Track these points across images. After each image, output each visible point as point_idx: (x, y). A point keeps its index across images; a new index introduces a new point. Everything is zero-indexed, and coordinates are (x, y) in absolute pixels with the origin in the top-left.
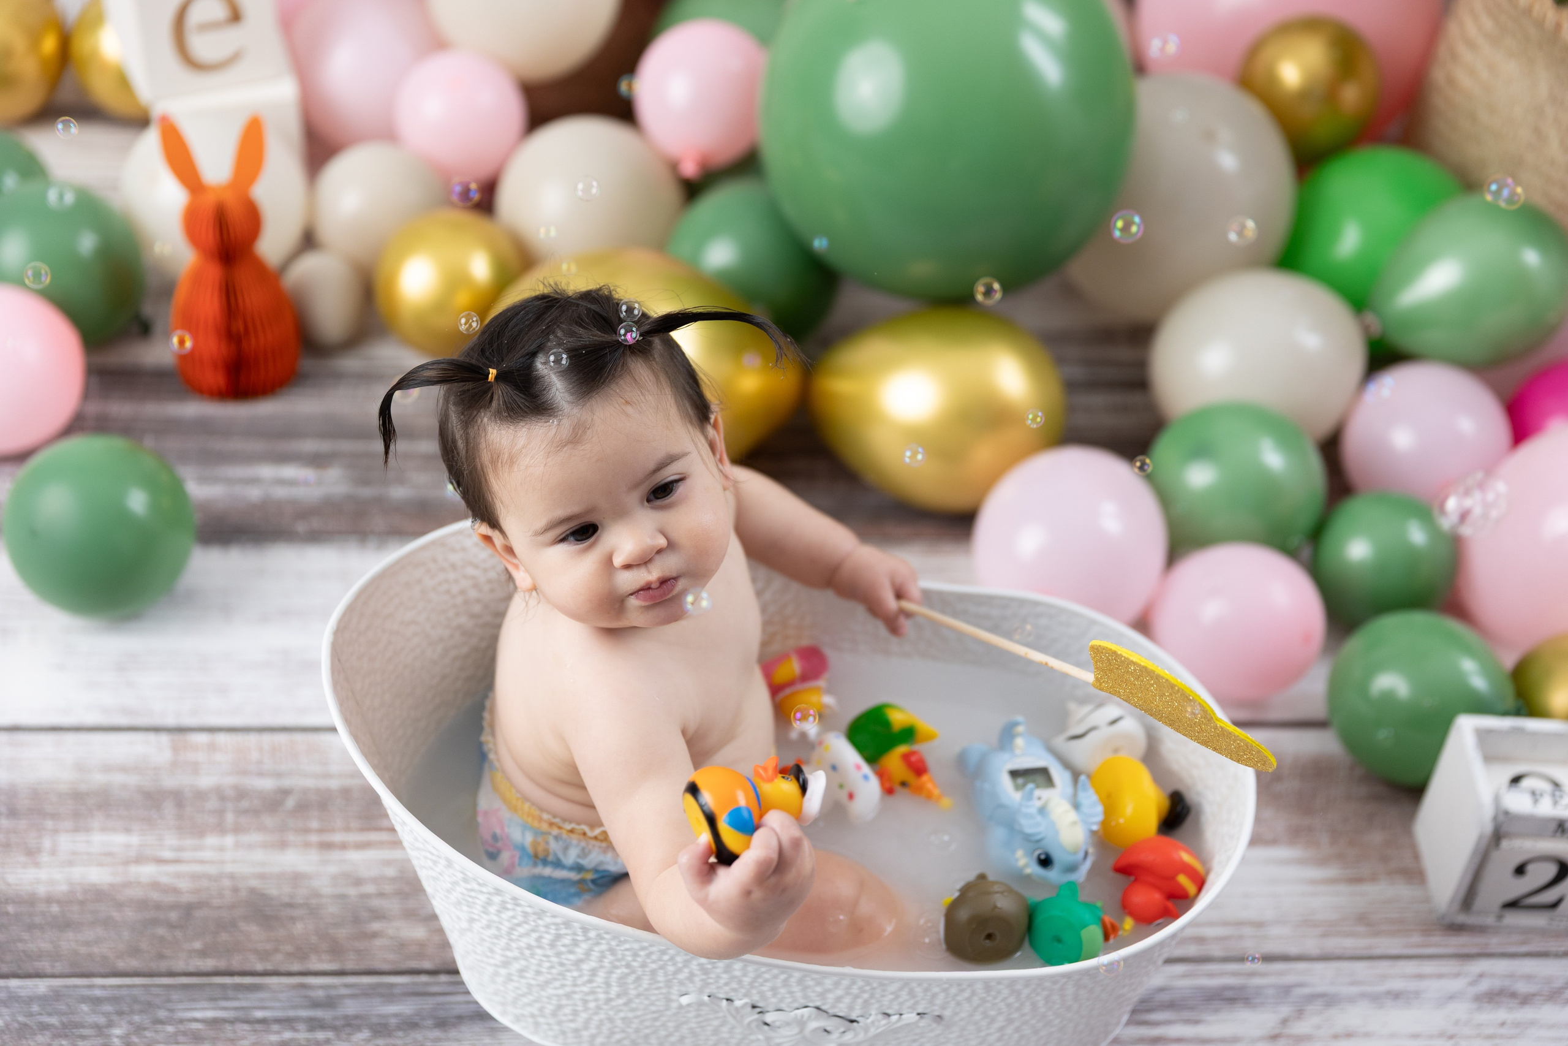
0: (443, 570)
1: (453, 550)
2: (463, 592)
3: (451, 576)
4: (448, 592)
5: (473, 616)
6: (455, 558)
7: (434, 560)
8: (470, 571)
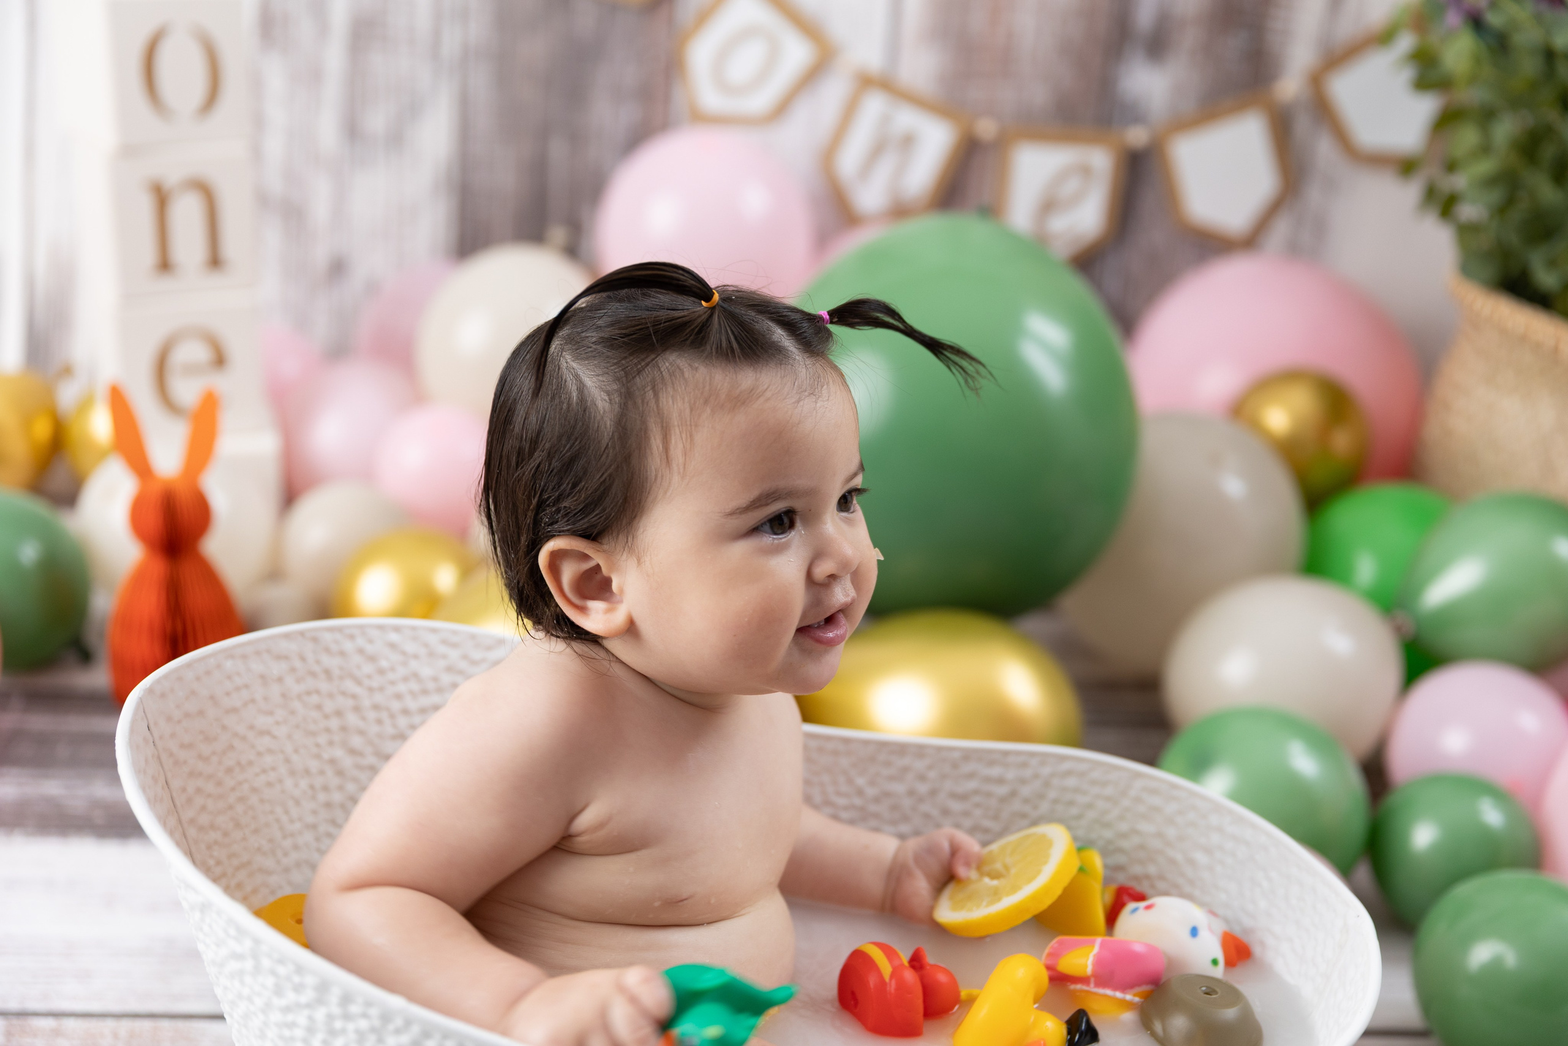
0: (313, 674)
1: (327, 650)
3: (324, 686)
4: (319, 707)
6: (328, 661)
7: (303, 659)
8: (350, 686)
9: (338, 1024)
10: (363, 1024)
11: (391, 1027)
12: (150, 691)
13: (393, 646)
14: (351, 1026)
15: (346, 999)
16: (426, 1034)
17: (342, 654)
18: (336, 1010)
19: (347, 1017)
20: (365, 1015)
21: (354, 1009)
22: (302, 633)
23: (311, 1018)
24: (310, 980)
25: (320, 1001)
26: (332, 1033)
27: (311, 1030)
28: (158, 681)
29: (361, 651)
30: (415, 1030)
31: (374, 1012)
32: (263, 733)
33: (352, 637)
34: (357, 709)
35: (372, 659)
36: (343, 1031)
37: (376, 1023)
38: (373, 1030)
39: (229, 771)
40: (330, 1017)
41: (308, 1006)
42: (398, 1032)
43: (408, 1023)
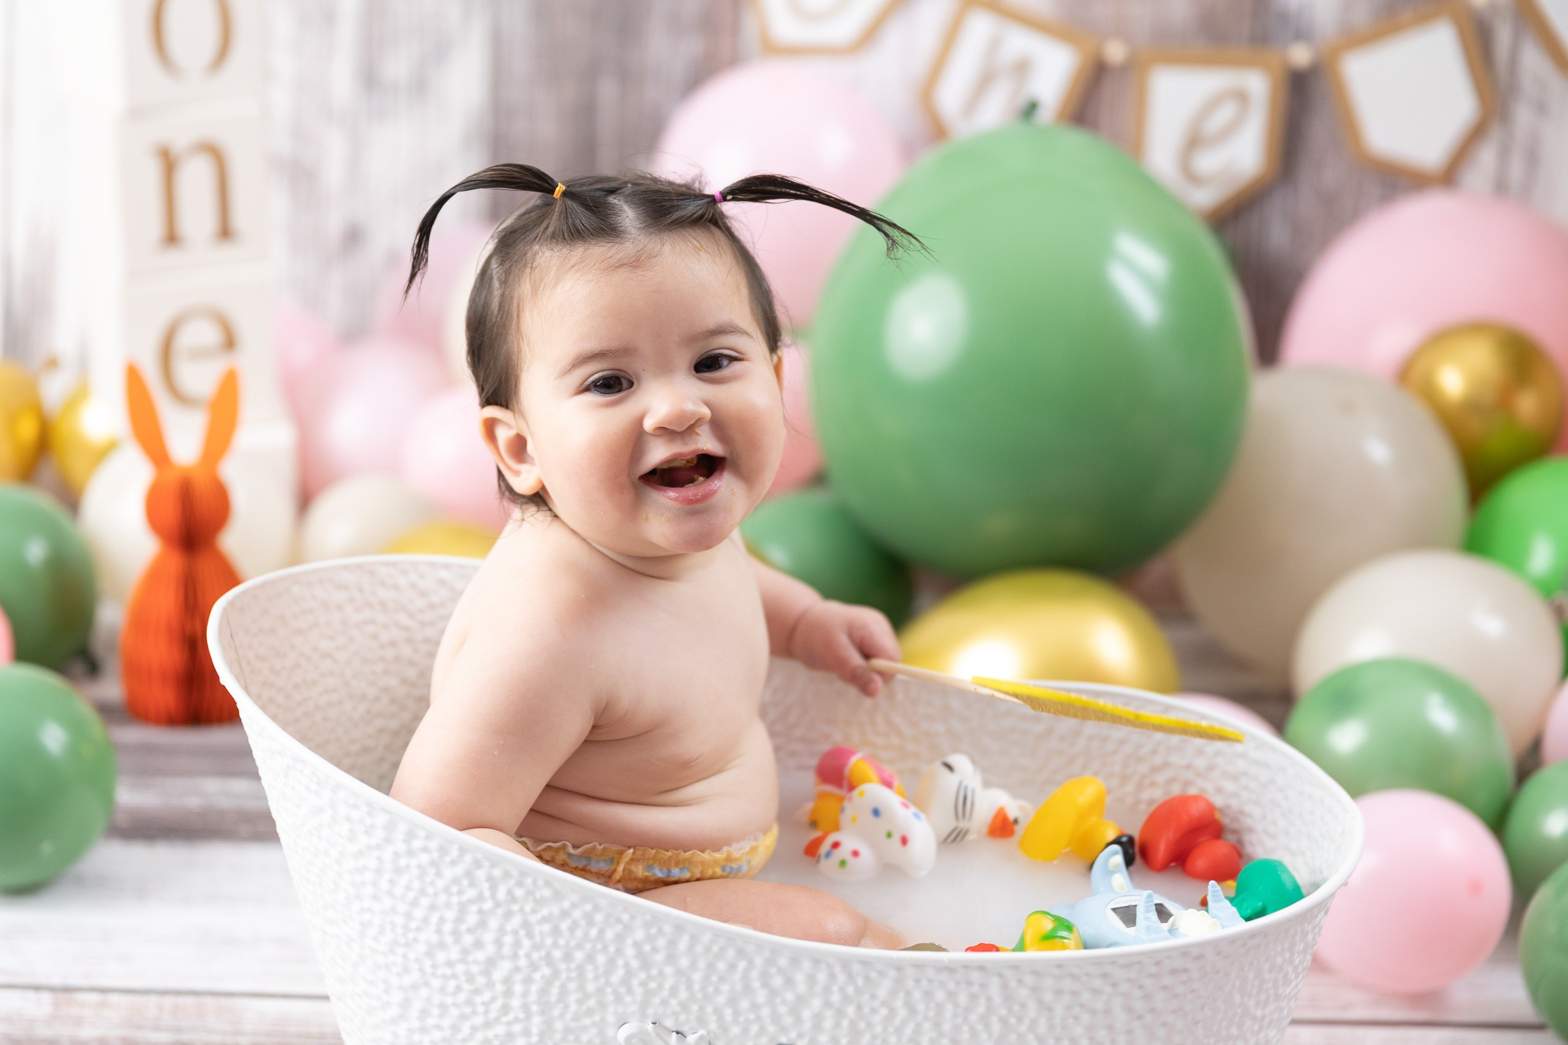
0: (370, 605)
1: (383, 584)
2: (393, 644)
3: (380, 617)
4: (374, 637)
5: (404, 681)
6: (383, 594)
7: (361, 590)
8: (403, 618)
9: (403, 862)
10: (424, 858)
11: (448, 859)
12: (231, 603)
13: (442, 582)
14: (414, 862)
15: (410, 835)
16: (477, 864)
17: (396, 587)
18: (401, 847)
19: (410, 853)
20: (425, 850)
21: (417, 844)
22: (360, 566)
23: (379, 859)
24: (381, 819)
25: (388, 840)
26: (398, 871)
27: (379, 871)
28: (237, 597)
29: (413, 586)
30: (468, 858)
31: (433, 845)
32: (326, 655)
33: (405, 572)
34: (409, 641)
35: (423, 594)
36: (408, 867)
37: (435, 855)
38: (433, 863)
39: (296, 686)
40: (396, 855)
41: (378, 847)
42: (453, 863)
43: (463, 851)
